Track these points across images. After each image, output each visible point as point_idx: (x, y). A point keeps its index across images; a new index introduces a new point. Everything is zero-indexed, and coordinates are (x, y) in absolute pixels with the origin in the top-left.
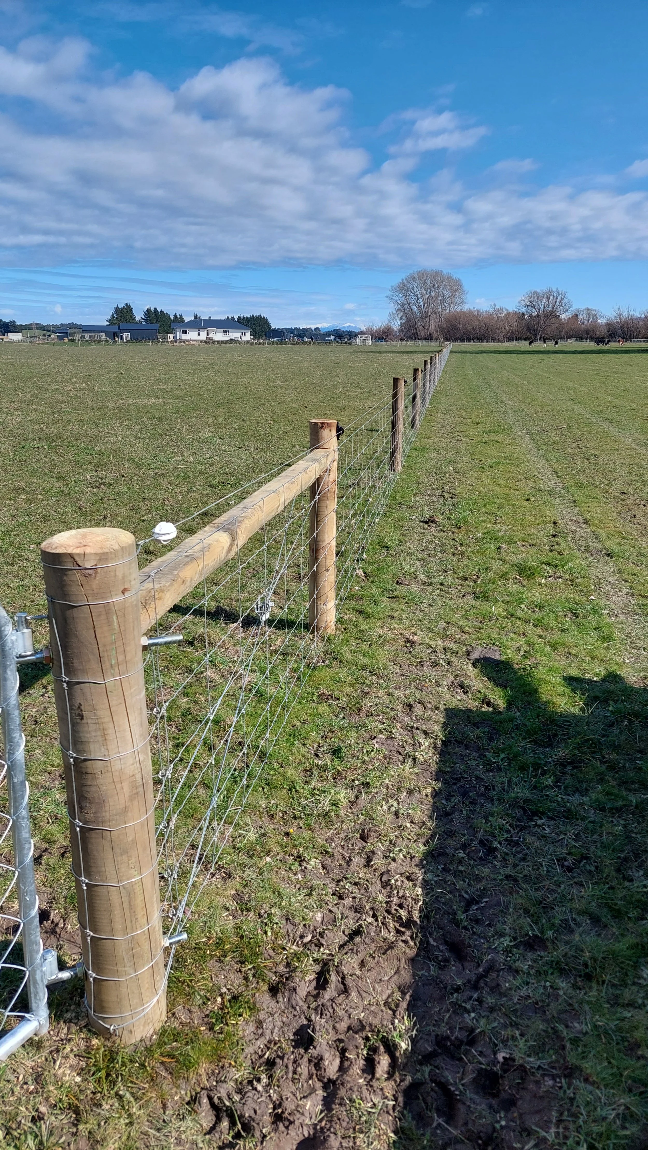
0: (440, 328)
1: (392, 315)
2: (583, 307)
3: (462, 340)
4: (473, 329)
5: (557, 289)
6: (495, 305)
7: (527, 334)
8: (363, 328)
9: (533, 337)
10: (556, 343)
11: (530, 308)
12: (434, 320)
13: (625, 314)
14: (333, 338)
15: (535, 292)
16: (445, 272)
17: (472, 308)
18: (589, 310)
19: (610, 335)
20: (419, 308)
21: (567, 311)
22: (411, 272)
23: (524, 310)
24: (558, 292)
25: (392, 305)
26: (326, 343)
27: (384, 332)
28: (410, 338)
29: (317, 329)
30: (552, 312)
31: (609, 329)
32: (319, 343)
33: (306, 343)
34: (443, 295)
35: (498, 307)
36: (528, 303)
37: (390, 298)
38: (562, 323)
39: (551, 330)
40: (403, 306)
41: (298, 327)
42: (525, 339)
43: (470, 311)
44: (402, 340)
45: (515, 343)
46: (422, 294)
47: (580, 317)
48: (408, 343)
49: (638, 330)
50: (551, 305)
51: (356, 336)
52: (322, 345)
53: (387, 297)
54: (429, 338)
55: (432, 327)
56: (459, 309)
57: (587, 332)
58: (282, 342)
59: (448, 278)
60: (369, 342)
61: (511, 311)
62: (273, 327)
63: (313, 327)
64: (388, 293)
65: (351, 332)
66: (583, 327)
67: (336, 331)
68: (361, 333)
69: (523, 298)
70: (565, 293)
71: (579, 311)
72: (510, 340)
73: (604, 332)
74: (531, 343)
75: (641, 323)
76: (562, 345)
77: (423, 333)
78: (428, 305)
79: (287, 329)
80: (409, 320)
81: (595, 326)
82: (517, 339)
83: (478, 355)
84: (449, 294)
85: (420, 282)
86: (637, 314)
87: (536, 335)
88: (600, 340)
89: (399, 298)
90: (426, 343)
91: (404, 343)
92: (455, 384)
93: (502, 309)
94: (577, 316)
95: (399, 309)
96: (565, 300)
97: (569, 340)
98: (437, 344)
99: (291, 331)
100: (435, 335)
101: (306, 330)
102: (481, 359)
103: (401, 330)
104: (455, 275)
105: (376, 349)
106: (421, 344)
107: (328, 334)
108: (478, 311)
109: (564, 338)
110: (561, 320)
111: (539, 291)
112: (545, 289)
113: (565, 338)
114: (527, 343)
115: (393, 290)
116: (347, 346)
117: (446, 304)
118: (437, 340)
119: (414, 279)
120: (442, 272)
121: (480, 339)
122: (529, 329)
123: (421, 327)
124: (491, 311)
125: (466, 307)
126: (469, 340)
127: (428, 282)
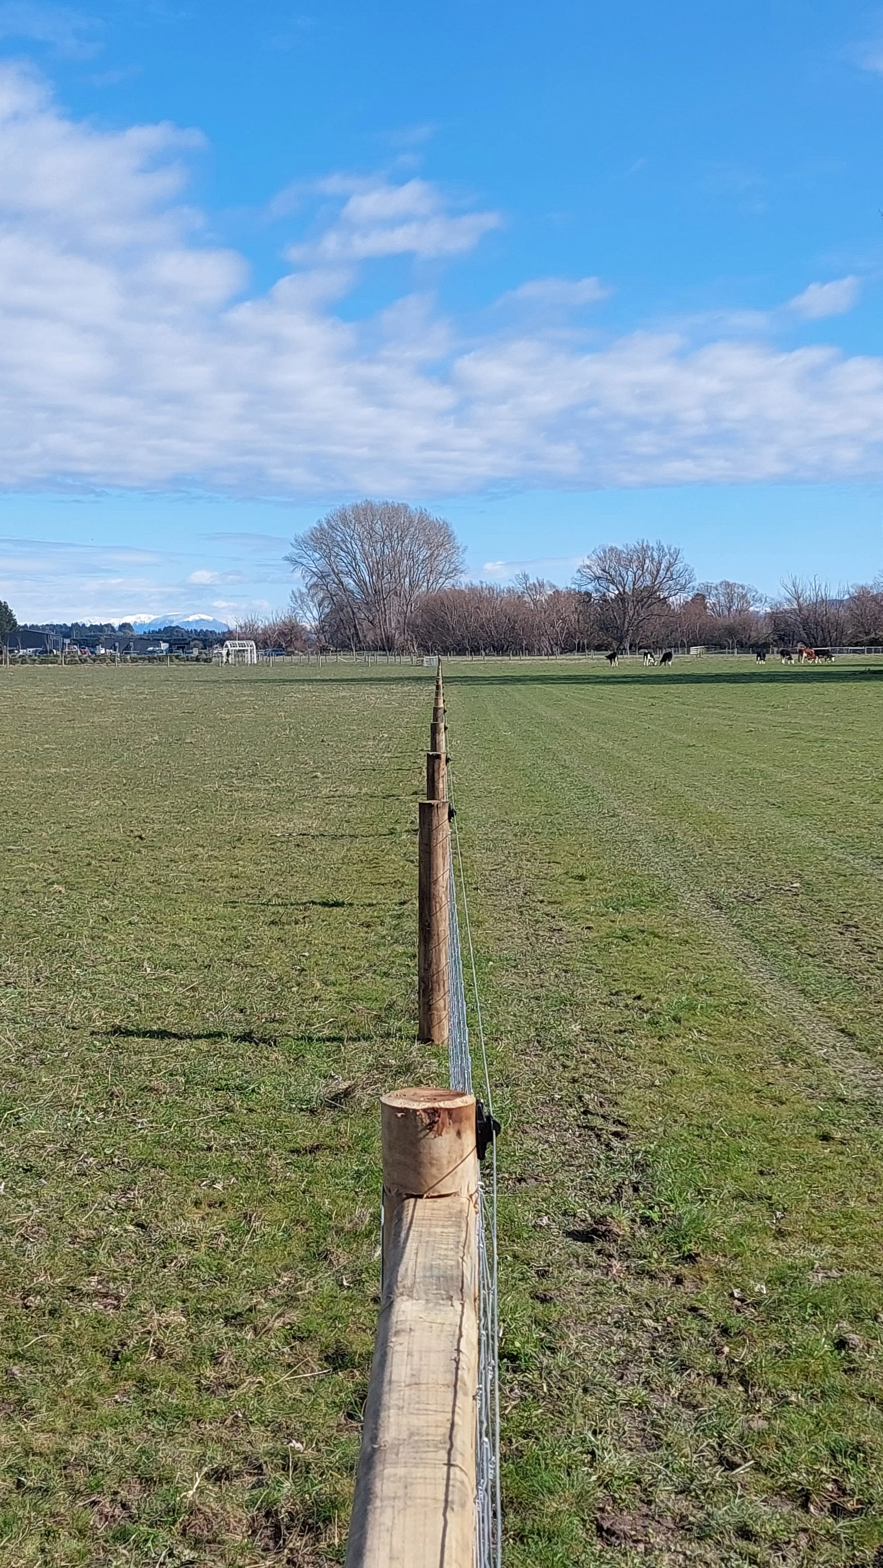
0: (410, 626)
1: (298, 598)
2: (716, 581)
3: (461, 651)
4: (482, 626)
5: (659, 543)
6: (526, 577)
7: (602, 637)
8: (232, 622)
9: (615, 645)
10: (667, 657)
11: (604, 583)
12: (395, 608)
13: (809, 595)
14: (164, 646)
15: (612, 549)
16: (412, 507)
17: (476, 583)
18: (728, 585)
19: (781, 638)
20: (361, 582)
21: (683, 588)
22: (338, 505)
23: (590, 588)
24: (660, 549)
25: (298, 574)
26: (150, 660)
27: (282, 634)
28: (344, 647)
29: (124, 626)
30: (651, 592)
31: (776, 625)
32: (134, 660)
33: (102, 659)
34: (411, 556)
35: (532, 580)
36: (599, 573)
37: (295, 562)
38: (672, 614)
39: (654, 628)
40: (322, 577)
41: (80, 621)
42: (598, 648)
43: (472, 590)
44: (323, 650)
45: (576, 656)
46: (366, 556)
47: (710, 601)
48: (341, 658)
49: (838, 626)
50: (648, 577)
51: (222, 643)
52: (140, 665)
53: (287, 559)
54: (386, 646)
55: (392, 623)
56: (448, 585)
57: (731, 631)
58: (45, 656)
59: (421, 521)
60: (252, 655)
61: (561, 587)
62: (21, 623)
63: (116, 623)
64: (290, 551)
65: (205, 633)
66: (720, 621)
67: (169, 630)
68: (230, 635)
69: (588, 562)
70: (677, 552)
71: (708, 587)
72: (568, 649)
73: (765, 631)
74: (611, 657)
75: (844, 613)
76: (682, 662)
77: (370, 636)
78: (380, 576)
79: (53, 627)
80: (338, 608)
81: (746, 621)
82: (581, 649)
83: (508, 688)
84: (424, 553)
85: (358, 527)
86: (833, 594)
87: (621, 640)
88: (761, 650)
89: (315, 561)
90: (380, 658)
91: (331, 658)
92: (483, 765)
93: (542, 585)
94: (704, 597)
95: (315, 585)
96: (678, 567)
97: (693, 651)
98: (405, 659)
99: (65, 631)
100: (399, 640)
101: (100, 628)
102: (518, 696)
103: (321, 630)
104: (436, 515)
105: (271, 673)
106: (370, 659)
107: (154, 637)
108: (490, 589)
109: (683, 646)
110: (669, 606)
111: (620, 547)
112: (633, 544)
113: (686, 646)
114: (602, 656)
115: (300, 543)
116: (202, 666)
117: (420, 573)
118: (403, 650)
119: (344, 520)
120: (406, 507)
121: (500, 649)
122: (605, 627)
123: (365, 624)
124: (519, 589)
125: (464, 581)
126: (475, 651)
127: (377, 528)
